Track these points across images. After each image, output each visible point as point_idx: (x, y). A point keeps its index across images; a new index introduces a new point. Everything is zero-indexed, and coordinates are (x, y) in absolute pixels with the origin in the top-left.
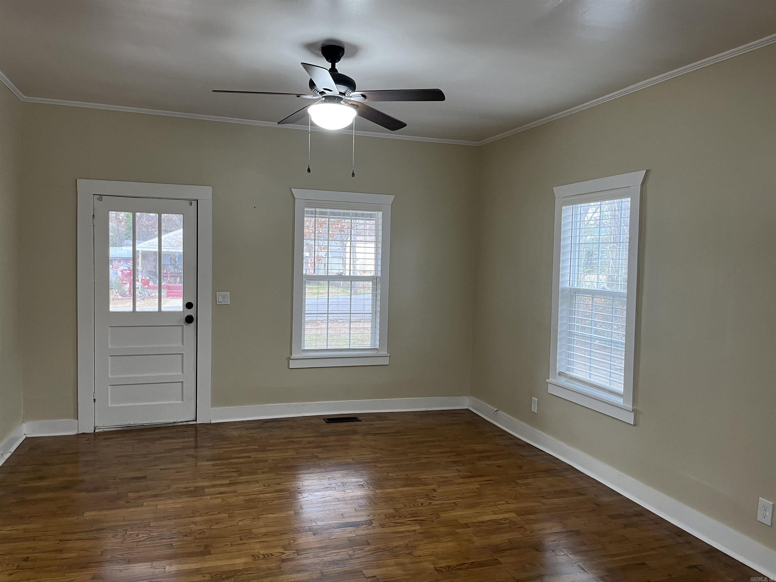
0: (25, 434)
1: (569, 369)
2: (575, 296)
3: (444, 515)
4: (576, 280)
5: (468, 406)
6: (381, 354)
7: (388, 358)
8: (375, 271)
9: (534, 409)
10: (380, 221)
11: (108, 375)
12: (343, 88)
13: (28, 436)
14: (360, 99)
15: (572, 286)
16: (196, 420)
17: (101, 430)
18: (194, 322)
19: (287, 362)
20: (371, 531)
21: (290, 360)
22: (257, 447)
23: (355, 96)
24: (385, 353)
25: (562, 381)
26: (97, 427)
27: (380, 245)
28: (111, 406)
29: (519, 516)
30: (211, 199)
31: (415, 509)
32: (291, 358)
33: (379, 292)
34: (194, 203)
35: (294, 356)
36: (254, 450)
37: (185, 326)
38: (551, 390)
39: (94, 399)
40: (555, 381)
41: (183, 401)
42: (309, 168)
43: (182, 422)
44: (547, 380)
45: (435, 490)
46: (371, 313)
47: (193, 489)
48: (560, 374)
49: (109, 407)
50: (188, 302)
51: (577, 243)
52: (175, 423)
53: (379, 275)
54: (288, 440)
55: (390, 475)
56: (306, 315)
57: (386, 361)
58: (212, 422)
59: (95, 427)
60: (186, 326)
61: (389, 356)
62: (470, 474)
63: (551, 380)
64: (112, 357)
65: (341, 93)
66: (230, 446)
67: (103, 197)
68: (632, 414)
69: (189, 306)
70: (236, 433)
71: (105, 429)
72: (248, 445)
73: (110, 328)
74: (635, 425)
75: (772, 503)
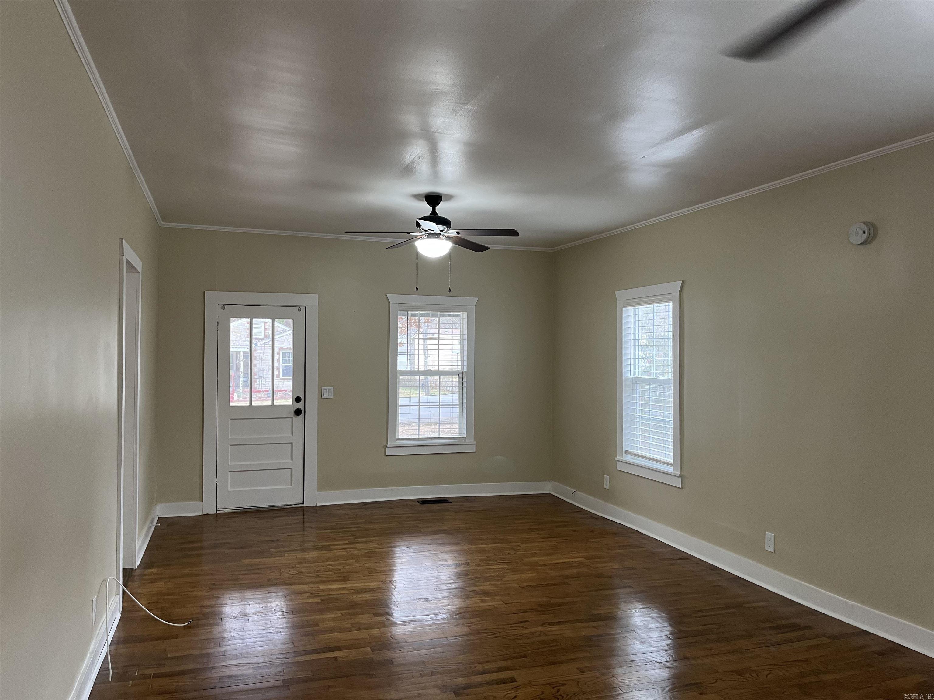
0: (157, 515)
1: (633, 448)
2: (636, 385)
3: (526, 560)
4: (637, 370)
5: (550, 491)
6: (468, 442)
7: (475, 445)
8: (462, 365)
9: (607, 486)
10: (465, 321)
11: (228, 463)
12: (442, 227)
13: (160, 517)
14: (455, 235)
15: (634, 376)
16: (303, 503)
17: (222, 512)
18: (302, 414)
19: (383, 450)
20: (470, 568)
21: (386, 448)
22: (364, 521)
23: (452, 233)
24: (472, 441)
25: (628, 458)
26: (218, 509)
27: (465, 343)
28: (231, 490)
29: (586, 559)
30: (318, 305)
31: (503, 556)
32: (387, 446)
33: (465, 385)
34: (303, 309)
35: (390, 444)
36: (362, 523)
37: (294, 418)
38: (620, 467)
39: (217, 484)
40: (622, 458)
41: (292, 486)
42: (417, 287)
43: (291, 505)
44: (616, 459)
45: (519, 546)
46: (458, 405)
47: (321, 547)
48: (626, 452)
49: (229, 491)
50: (298, 397)
51: (637, 339)
52: (285, 505)
53: (465, 369)
54: (390, 516)
55: (481, 537)
56: (400, 407)
57: (473, 449)
58: (318, 505)
59: (217, 509)
60: (296, 418)
61: (476, 444)
62: (549, 536)
63: (619, 458)
64: (231, 446)
65: (441, 231)
66: (340, 520)
67: (226, 306)
68: (680, 479)
69: (298, 400)
70: (343, 512)
71: (226, 511)
72: (355, 520)
73: (230, 421)
74: (683, 488)
75: (773, 535)
